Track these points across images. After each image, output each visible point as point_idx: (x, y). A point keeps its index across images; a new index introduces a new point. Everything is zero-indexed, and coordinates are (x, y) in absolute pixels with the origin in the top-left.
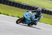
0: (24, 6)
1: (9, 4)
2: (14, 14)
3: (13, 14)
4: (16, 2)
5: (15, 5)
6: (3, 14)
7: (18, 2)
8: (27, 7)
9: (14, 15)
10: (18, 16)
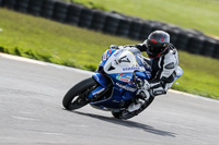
0: (116, 24)
1: (51, 13)
2: (74, 57)
3: (69, 55)
4: (81, 7)
5: (77, 19)
6: (27, 53)
7: (90, 7)
8: (128, 27)
9: (71, 60)
10: (89, 64)
